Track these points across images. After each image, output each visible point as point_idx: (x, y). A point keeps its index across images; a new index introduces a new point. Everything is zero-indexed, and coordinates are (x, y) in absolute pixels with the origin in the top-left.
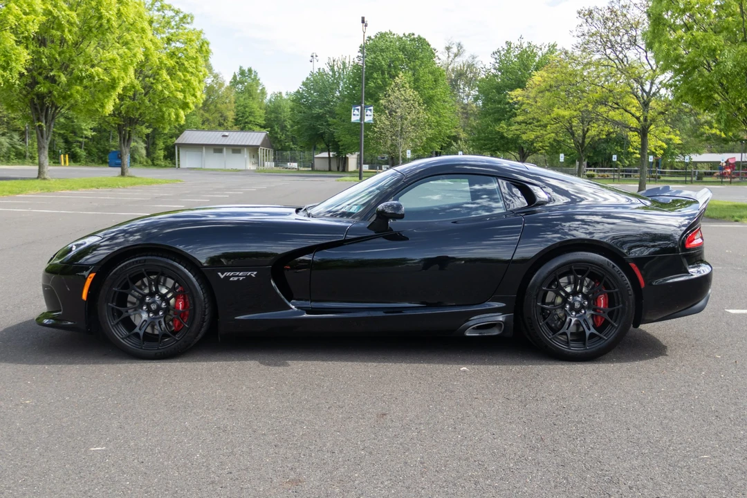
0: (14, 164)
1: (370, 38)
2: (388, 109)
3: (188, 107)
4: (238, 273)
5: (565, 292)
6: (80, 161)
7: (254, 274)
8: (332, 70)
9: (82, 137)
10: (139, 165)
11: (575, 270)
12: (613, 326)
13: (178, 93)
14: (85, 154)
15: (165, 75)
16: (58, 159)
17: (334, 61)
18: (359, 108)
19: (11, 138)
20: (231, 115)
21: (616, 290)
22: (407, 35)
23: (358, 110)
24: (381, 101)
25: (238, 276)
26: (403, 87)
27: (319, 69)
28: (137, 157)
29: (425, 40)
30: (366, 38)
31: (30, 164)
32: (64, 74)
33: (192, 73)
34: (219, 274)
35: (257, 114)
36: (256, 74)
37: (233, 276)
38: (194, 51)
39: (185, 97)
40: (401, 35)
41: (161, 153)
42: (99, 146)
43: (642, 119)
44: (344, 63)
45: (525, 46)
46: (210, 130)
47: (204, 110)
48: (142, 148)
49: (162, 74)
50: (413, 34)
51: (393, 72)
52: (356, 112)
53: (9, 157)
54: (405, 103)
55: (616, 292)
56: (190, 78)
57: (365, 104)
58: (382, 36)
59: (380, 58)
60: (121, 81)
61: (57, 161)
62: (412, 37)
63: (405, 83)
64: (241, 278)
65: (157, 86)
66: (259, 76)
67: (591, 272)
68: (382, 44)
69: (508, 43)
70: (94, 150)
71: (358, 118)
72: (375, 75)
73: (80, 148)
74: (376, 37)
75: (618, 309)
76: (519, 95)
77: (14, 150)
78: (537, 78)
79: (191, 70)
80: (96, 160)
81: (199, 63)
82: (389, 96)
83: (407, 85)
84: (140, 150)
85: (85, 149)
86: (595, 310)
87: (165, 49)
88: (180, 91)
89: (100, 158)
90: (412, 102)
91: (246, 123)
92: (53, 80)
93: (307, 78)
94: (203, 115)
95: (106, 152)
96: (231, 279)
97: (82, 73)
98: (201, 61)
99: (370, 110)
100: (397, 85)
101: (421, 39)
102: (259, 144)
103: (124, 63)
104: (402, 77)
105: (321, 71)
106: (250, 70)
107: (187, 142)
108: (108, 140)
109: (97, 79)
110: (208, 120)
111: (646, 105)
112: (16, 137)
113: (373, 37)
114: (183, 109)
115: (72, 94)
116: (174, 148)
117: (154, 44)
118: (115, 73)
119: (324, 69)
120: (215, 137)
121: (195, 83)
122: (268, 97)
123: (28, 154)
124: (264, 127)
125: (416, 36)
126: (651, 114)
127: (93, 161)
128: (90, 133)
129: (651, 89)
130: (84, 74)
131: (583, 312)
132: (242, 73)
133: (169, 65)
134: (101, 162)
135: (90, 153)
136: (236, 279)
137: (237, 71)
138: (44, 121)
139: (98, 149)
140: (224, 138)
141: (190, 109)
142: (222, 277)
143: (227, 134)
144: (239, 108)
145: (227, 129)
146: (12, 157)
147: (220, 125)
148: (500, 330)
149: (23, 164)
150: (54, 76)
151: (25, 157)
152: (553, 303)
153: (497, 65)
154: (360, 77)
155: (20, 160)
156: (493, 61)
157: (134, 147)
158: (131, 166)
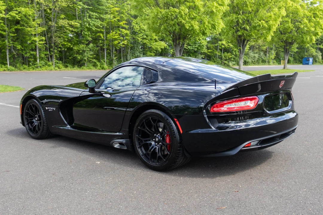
0: (261, 65)
3: (318, 35)
6: (290, 63)
7: (55, 109)
9: (292, 52)
10: (318, 63)
13: (312, 28)
14: (293, 59)
15: (305, 20)
16: (280, 62)
19: (260, 54)
28: (317, 60)
31: (268, 65)
32: (248, 26)
33: (321, 17)
39: (315, 29)
42: (300, 55)
48: (320, 55)
49: (304, 20)
53: (259, 62)
56: (319, 20)
60: (273, 26)
61: (280, 63)
64: (52, 110)
65: (301, 26)
70: (297, 57)
73: (291, 57)
77: (261, 59)
80: (298, 62)
84: (319, 56)
85: (293, 57)
89: (299, 61)
92: (245, 29)
95: (302, 58)
97: (255, 24)
103: (275, 18)
108: (304, 53)
109: (261, 26)
112: (262, 53)
114: (315, 36)
115: (251, 34)
118: (271, 23)
121: (321, 22)
123: (267, 61)
127: (296, 62)
128: (295, 50)
130: (256, 25)
133: (308, 15)
134: (300, 62)
135: (295, 59)
136: (50, 110)
139: (299, 57)
141: (319, 35)
146: (260, 62)
149: (265, 65)
150: (245, 27)
151: (266, 62)
155: (263, 64)
157: (316, 55)
158: (313, 64)
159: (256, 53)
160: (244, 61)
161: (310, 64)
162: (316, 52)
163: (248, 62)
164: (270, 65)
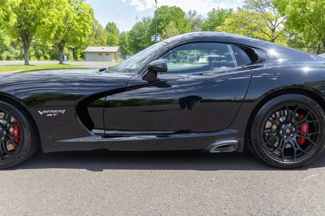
1: (158, 8)
2: (166, 36)
4: (52, 111)
5: (280, 121)
6: (48, 59)
7: (63, 111)
8: (144, 22)
9: (48, 50)
10: (70, 60)
11: (288, 107)
12: (313, 145)
15: (75, 23)
17: (145, 18)
18: (155, 35)
20: (105, 41)
21: (316, 121)
22: (173, 6)
23: (154, 36)
24: (163, 33)
25: (52, 113)
26: (172, 27)
27: (139, 22)
28: (69, 57)
29: (180, 8)
30: (157, 8)
32: (33, 22)
34: (39, 112)
35: (116, 40)
36: (115, 24)
37: (49, 113)
38: (87, 12)
39: (84, 31)
40: (171, 7)
41: (79, 56)
43: (271, 36)
44: (149, 19)
45: (220, 10)
46: (98, 46)
47: (95, 39)
50: (175, 6)
51: (168, 22)
52: (153, 37)
53: (21, 58)
54: (173, 34)
55: (317, 122)
56: (86, 23)
57: (157, 34)
58: (163, 7)
59: (163, 16)
60: (57, 24)
61: (39, 59)
62: (175, 7)
63: (173, 26)
64: (55, 115)
65: (72, 27)
66: (116, 25)
67: (299, 109)
68: (163, 11)
69: (214, 9)
71: (154, 39)
72: (161, 23)
73: (48, 54)
74: (161, 7)
75: (317, 134)
76: (220, 29)
78: (227, 21)
79: (86, 20)
81: (89, 18)
82: (167, 31)
83: (174, 27)
84: (71, 55)
85: (50, 55)
86: (300, 134)
87: (76, 12)
88: (82, 29)
90: (176, 33)
91: (112, 43)
92: (29, 24)
93: (135, 25)
94: (95, 41)
96: (48, 115)
98: (90, 17)
99: (159, 36)
100: (170, 26)
101: (178, 8)
102: (116, 51)
104: (171, 23)
105: (140, 22)
106: (113, 23)
107: (88, 51)
110: (97, 43)
111: (273, 30)
113: (160, 8)
114: (84, 36)
116: (83, 53)
117: (71, 10)
118: (54, 21)
119: (141, 22)
120: (99, 49)
121: (88, 26)
122: (120, 33)
124: (119, 45)
125: (177, 7)
126: (275, 34)
127: (53, 59)
128: (51, 48)
129: (275, 24)
131: (292, 135)
132: (109, 24)
133: (77, 18)
134: (56, 59)
136: (51, 115)
137: (108, 24)
138: (26, 41)
140: (103, 49)
142: (41, 113)
143: (104, 47)
144: (109, 38)
145: (104, 46)
147: (102, 44)
148: (235, 149)
152: (270, 128)
153: (209, 18)
154: (155, 24)
156: (208, 16)
157: (68, 53)
158: (67, 61)
159: (18, 49)
160: (7, 56)
161: (65, 60)
162: (68, 51)
163: (10, 58)
164: (32, 61)
